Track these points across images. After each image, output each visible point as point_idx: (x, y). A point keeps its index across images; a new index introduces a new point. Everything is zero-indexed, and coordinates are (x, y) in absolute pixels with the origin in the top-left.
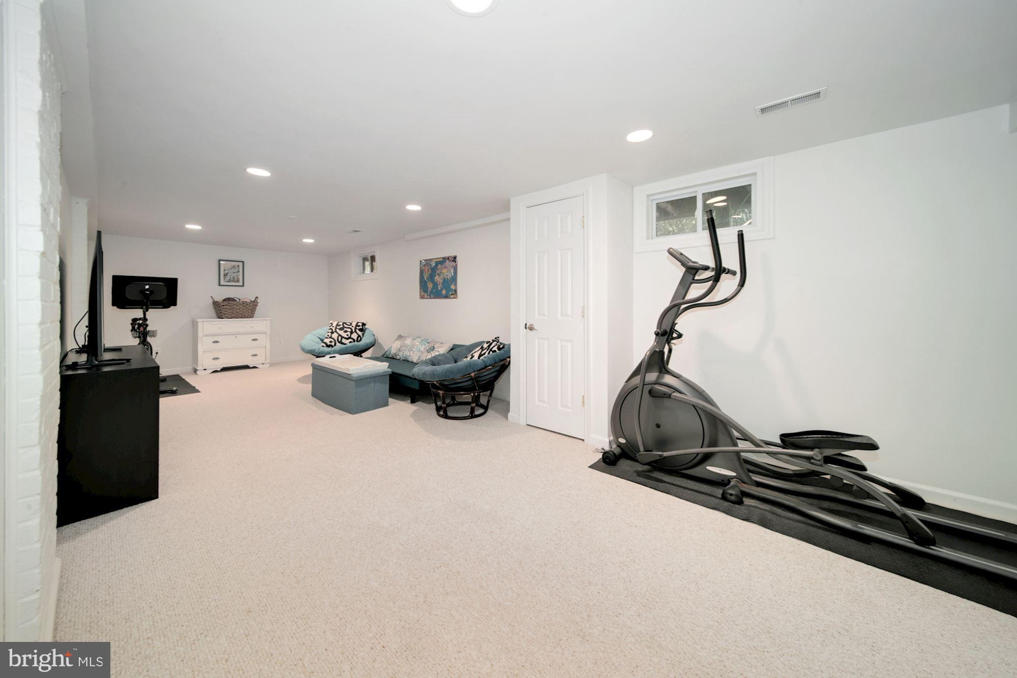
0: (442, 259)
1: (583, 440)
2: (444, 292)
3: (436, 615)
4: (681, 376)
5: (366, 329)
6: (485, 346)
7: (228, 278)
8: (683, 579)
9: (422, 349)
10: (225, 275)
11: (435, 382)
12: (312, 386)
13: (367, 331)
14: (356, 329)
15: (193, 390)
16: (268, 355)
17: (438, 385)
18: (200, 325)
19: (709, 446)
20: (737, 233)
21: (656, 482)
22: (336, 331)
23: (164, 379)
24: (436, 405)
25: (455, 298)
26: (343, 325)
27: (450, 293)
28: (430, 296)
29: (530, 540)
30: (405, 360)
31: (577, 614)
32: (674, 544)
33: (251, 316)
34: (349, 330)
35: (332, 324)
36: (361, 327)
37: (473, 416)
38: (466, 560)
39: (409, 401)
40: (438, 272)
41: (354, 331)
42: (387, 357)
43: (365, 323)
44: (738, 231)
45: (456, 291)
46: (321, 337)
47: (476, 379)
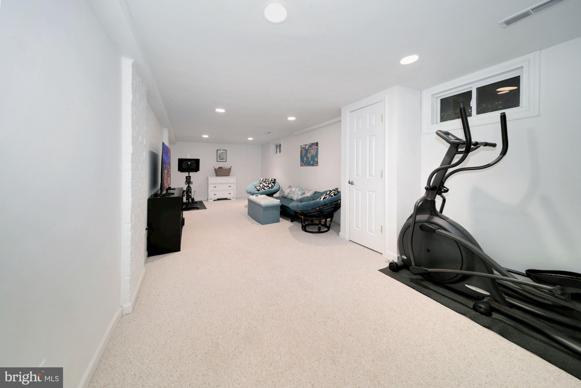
0: (311, 144)
1: (382, 254)
2: (312, 162)
3: (264, 327)
4: (448, 218)
5: (276, 182)
6: (328, 193)
7: (220, 158)
8: (414, 350)
9: (299, 194)
10: (219, 157)
11: (299, 212)
12: (248, 209)
13: (276, 184)
14: (271, 182)
15: (205, 208)
16: (235, 193)
17: (300, 213)
18: (209, 179)
19: (467, 270)
20: (500, 115)
21: (422, 288)
22: (262, 183)
23: (196, 203)
24: (302, 224)
25: (317, 166)
26: (265, 180)
27: (315, 163)
28: (305, 165)
29: (325, 303)
30: (291, 199)
31: (335, 349)
32: (418, 328)
33: (228, 175)
34: (268, 183)
35: (260, 179)
36: (273, 181)
37: (320, 232)
38: (288, 305)
39: (290, 221)
40: (309, 151)
41: (270, 183)
42: (283, 197)
43: (275, 179)
44: (501, 114)
45: (317, 162)
46: (255, 186)
47: (320, 211)
